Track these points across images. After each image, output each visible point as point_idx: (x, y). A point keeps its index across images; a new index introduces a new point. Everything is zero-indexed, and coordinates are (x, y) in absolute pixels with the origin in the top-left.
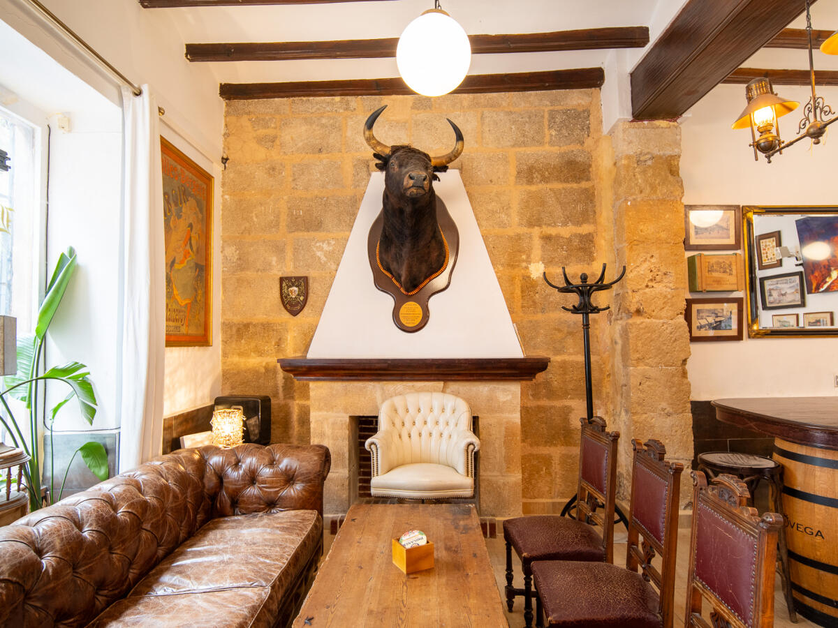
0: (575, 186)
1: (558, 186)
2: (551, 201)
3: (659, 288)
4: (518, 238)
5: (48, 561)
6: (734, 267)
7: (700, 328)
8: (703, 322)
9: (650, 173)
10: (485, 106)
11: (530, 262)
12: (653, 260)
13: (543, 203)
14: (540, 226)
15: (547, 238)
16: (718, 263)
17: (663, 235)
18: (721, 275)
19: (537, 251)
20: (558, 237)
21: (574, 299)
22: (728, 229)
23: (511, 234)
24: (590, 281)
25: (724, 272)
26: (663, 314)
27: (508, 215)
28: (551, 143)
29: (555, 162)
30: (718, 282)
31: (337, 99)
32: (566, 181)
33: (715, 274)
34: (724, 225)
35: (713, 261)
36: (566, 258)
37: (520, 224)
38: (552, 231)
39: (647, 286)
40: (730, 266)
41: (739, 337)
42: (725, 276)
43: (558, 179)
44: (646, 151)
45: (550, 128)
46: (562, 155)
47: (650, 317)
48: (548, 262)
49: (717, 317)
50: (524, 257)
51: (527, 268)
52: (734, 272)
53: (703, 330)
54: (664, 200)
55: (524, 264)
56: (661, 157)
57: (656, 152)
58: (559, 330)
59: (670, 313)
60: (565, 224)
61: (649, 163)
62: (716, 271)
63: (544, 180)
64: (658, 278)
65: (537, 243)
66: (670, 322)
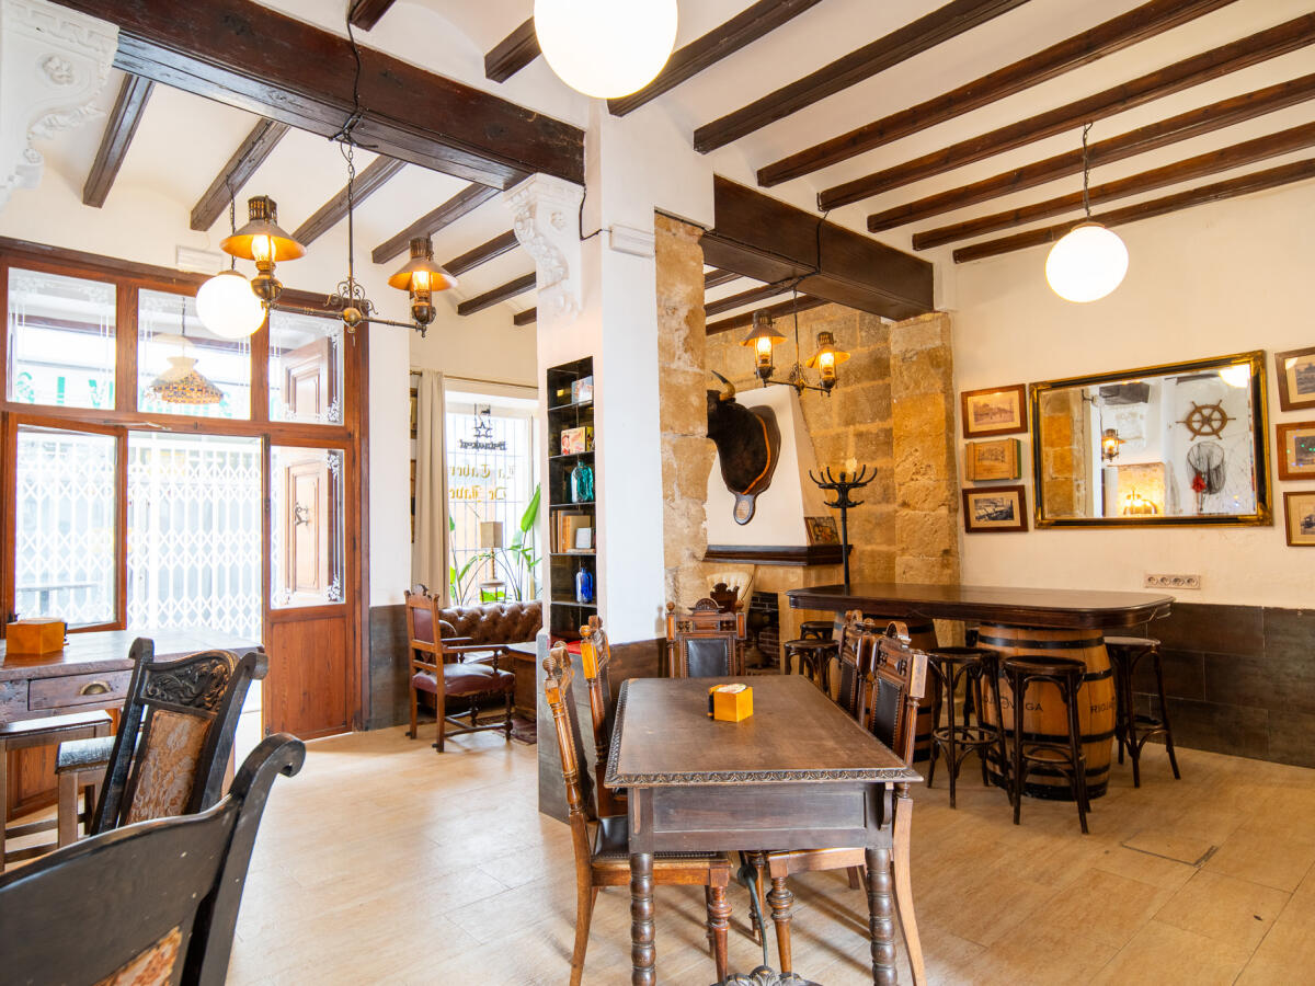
0: (881, 382)
1: (866, 384)
2: (862, 400)
3: (923, 481)
4: (838, 436)
5: (484, 618)
6: (1006, 453)
7: (979, 518)
8: (982, 512)
9: (914, 368)
10: (814, 320)
11: (846, 459)
12: (918, 454)
13: (856, 402)
14: (854, 424)
15: (859, 435)
16: (990, 451)
17: (926, 428)
18: (992, 463)
19: (851, 450)
20: (869, 433)
21: (835, 495)
22: (1011, 412)
23: (833, 433)
24: (849, 480)
25: (997, 459)
26: (926, 506)
27: (831, 417)
28: (862, 345)
29: (865, 361)
30: (989, 470)
31: (721, 334)
32: (874, 379)
33: (986, 463)
34: (1007, 407)
35: (984, 449)
36: (875, 453)
37: (839, 425)
38: (862, 428)
39: (912, 480)
40: (1002, 452)
41: (1023, 528)
42: (996, 463)
43: (867, 377)
44: (910, 348)
45: (861, 329)
46: (870, 355)
47: (915, 509)
48: (859, 458)
49: (996, 506)
50: (842, 454)
51: (844, 464)
52: (1007, 459)
53: (982, 520)
54: (926, 394)
55: (842, 461)
56: (923, 352)
57: (918, 348)
58: (869, 522)
59: (932, 505)
60: (873, 420)
61: (915, 359)
62: (988, 459)
63: (858, 380)
64: (922, 471)
65: (852, 440)
66: (933, 513)
